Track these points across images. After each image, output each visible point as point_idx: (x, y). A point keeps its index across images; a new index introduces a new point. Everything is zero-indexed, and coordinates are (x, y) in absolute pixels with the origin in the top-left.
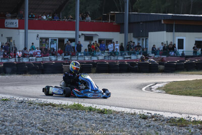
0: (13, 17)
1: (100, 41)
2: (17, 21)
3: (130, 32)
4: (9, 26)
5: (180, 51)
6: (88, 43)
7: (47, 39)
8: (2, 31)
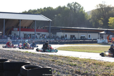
0: (16, 28)
1: (42, 35)
2: (17, 29)
3: (51, 32)
4: (15, 30)
5: (66, 38)
6: (38, 35)
7: (26, 34)
8: (12, 32)
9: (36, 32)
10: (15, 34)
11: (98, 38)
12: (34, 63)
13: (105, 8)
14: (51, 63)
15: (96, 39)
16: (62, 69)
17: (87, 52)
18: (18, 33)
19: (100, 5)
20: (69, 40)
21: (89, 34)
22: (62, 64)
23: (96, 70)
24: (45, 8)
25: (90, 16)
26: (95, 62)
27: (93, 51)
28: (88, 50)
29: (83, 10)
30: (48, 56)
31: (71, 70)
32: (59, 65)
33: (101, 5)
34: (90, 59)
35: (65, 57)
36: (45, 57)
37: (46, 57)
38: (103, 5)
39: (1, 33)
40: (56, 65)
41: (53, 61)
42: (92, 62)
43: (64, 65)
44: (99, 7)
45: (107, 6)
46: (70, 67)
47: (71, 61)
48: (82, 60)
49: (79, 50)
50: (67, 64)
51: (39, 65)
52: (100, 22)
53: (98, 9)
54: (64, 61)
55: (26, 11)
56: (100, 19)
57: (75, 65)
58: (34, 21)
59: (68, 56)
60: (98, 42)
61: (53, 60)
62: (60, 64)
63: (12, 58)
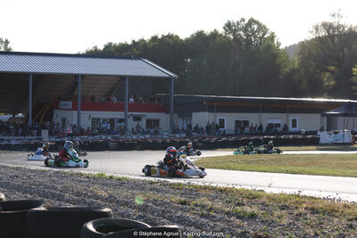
1: (148, 121)
2: (71, 103)
3: (175, 112)
5: (222, 130)
6: (137, 122)
8: (56, 112)
9: (130, 113)
10: (64, 120)
11: (322, 130)
12: (122, 209)
13: (340, 35)
14: (178, 210)
15: (315, 133)
16: (212, 227)
17: (287, 172)
18: (73, 117)
19: (324, 25)
20: (232, 135)
21: (292, 116)
22: (212, 213)
23: (318, 232)
24: (154, 39)
25: (295, 60)
26: (316, 206)
27: (307, 169)
28: (292, 165)
29: (275, 42)
30: (167, 188)
31: (239, 231)
32: (202, 216)
33: (328, 26)
34: (298, 196)
35: (221, 191)
36: (158, 191)
37: (162, 191)
38: (335, 25)
39: (22, 118)
40: (192, 217)
41: (184, 203)
42: (305, 205)
43: (219, 216)
44: (323, 33)
45: (346, 29)
46: (238, 221)
47: (238, 204)
48: (273, 198)
49: (262, 168)
50: (228, 213)
51: (140, 217)
52: (325, 79)
53: (319, 39)
54: (219, 205)
55: (98, 48)
56: (327, 70)
57: (253, 216)
58: (122, 78)
59: (231, 186)
60: (322, 141)
61: (183, 199)
62: (205, 212)
63: (53, 196)
